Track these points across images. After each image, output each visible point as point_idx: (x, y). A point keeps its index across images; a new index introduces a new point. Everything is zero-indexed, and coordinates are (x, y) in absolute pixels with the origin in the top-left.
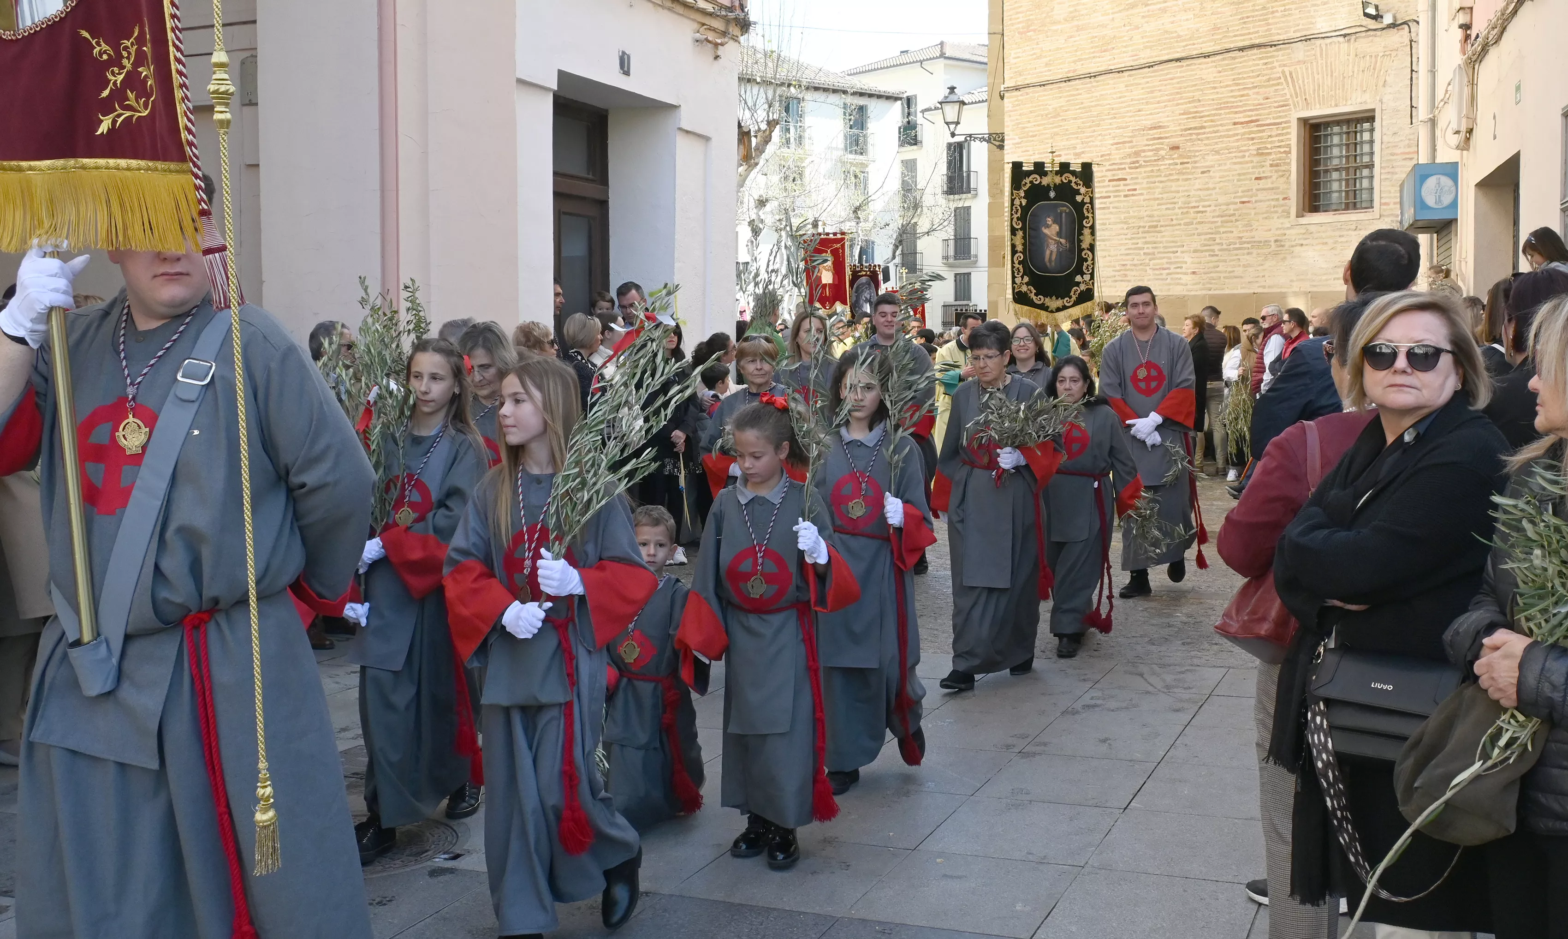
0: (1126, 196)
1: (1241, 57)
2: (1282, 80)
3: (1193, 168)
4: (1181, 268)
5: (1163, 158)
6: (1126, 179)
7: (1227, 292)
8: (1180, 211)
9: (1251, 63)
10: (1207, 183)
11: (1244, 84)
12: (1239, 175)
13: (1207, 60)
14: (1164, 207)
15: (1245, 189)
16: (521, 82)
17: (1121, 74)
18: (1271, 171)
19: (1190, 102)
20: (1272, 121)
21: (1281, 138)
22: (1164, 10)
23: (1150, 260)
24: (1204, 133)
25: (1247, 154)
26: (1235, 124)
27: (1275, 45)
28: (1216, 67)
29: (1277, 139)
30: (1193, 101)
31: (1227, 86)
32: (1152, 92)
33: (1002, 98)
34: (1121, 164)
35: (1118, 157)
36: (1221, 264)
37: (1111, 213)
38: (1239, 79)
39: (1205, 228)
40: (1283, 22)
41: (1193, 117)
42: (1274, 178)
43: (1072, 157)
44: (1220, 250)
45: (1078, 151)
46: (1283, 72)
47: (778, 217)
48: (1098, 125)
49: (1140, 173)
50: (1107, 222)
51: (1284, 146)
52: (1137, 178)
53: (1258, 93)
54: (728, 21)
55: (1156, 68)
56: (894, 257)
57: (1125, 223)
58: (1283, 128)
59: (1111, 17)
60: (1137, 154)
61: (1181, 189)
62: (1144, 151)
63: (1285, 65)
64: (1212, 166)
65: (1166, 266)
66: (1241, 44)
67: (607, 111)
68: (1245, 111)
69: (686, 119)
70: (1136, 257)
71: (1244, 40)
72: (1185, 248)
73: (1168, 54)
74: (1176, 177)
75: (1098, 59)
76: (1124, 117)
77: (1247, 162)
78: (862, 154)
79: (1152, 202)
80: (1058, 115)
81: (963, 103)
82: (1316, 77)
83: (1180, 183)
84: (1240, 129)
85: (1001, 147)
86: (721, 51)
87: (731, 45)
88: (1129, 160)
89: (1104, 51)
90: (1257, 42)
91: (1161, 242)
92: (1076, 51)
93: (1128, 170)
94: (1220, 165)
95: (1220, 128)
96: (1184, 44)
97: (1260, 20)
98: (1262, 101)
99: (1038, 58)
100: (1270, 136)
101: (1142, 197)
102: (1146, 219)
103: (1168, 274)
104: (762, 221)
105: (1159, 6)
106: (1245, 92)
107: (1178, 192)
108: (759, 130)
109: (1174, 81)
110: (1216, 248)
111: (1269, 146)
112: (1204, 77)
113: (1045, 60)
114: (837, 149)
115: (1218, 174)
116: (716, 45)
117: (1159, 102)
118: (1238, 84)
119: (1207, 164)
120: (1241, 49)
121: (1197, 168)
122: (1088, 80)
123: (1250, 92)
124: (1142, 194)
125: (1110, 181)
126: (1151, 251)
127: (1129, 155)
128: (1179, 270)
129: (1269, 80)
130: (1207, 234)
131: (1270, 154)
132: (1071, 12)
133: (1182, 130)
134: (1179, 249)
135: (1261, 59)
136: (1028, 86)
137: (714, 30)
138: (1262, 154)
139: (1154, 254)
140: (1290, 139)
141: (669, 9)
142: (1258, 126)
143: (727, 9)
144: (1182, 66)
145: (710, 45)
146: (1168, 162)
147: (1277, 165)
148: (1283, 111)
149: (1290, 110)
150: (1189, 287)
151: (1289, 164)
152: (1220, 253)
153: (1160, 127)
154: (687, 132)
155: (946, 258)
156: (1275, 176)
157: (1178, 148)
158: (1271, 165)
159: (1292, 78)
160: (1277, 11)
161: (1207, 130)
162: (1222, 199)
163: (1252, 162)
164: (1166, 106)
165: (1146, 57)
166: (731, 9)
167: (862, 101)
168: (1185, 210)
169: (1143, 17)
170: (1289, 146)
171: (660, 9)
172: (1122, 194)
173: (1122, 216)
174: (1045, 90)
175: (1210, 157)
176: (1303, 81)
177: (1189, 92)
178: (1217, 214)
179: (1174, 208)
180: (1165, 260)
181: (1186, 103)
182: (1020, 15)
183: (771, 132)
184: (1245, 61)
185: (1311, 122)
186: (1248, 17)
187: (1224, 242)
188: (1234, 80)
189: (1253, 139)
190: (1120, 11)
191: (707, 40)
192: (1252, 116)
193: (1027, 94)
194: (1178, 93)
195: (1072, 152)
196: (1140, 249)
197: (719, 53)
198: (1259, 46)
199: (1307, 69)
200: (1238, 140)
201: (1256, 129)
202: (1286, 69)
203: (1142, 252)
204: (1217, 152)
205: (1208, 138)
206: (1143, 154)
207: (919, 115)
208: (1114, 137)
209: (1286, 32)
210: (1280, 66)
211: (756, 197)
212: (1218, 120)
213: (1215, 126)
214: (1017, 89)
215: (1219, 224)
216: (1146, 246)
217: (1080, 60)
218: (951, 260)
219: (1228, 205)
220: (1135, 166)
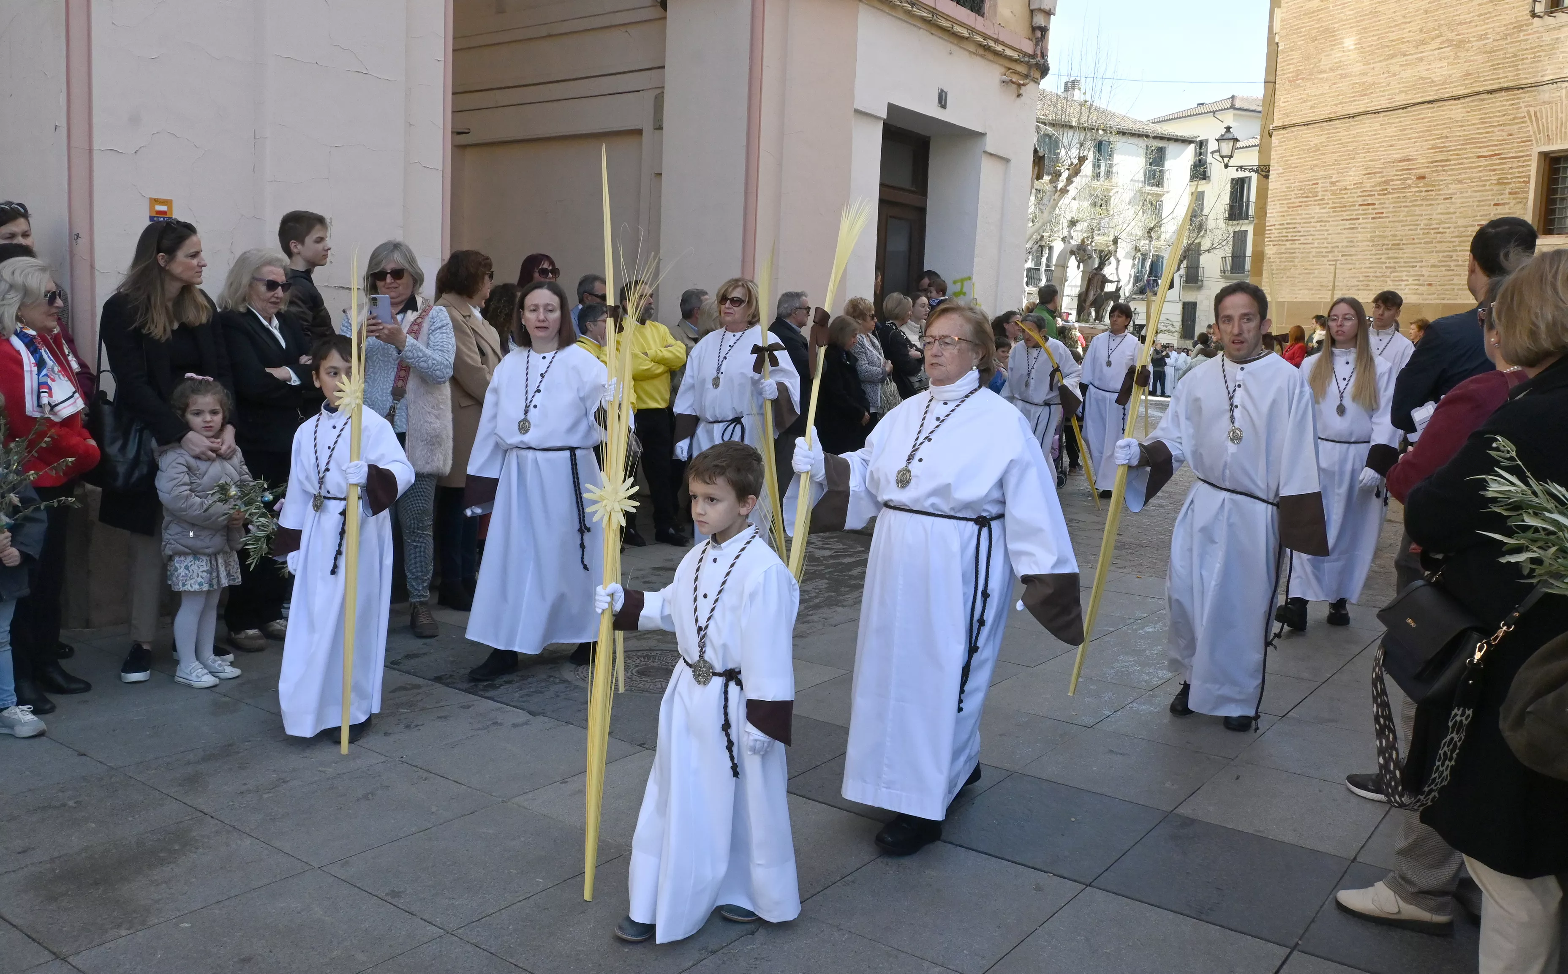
0: (1373, 218)
1: (1489, 99)
2: (1527, 119)
3: (1437, 195)
4: (1419, 280)
5: (1410, 186)
6: (1374, 204)
7: (1459, 301)
8: (1421, 232)
9: (1498, 104)
10: (1448, 208)
11: (1490, 122)
12: (1479, 201)
13: (1457, 102)
14: (1407, 228)
15: (1484, 213)
16: (857, 111)
17: (1377, 115)
18: (1509, 199)
19: (1438, 139)
20: (1514, 155)
21: (1521, 170)
22: (1421, 60)
23: (1391, 273)
24: (1449, 165)
25: (1488, 183)
26: (1479, 157)
27: (1522, 88)
28: (1465, 108)
29: (1517, 170)
30: (1441, 138)
31: (1474, 124)
32: (1404, 130)
33: (1271, 135)
34: (1371, 191)
35: (1369, 185)
36: (1455, 278)
37: (1359, 232)
38: (1485, 118)
39: (1443, 247)
40: (1533, 68)
41: (1441, 152)
42: (1512, 204)
43: (1328, 185)
44: (1456, 266)
45: (1333, 180)
46: (1528, 112)
47: (1085, 235)
48: (1354, 158)
49: (1388, 199)
50: (1355, 240)
51: (1524, 177)
52: (1384, 203)
53: (1502, 130)
54: (1029, 66)
55: (1409, 109)
56: (1179, 269)
57: (1372, 241)
58: (1525, 161)
59: (1372, 66)
60: (1386, 182)
61: (1424, 213)
62: (1393, 180)
63: (1530, 106)
64: (1455, 194)
65: (1404, 278)
66: (1490, 88)
67: (929, 138)
68: (1489, 146)
69: (990, 144)
70: (1379, 270)
71: (1493, 84)
72: (1424, 264)
73: (1422, 97)
74: (1419, 203)
75: (1357, 103)
76: (1377, 151)
77: (1487, 191)
78: (1157, 186)
79: (1397, 224)
80: (1319, 150)
81: (1236, 140)
82: (1560, 115)
83: (1424, 207)
84: (1483, 162)
85: (1267, 177)
86: (1023, 90)
87: (1031, 86)
88: (1378, 188)
89: (1365, 95)
90: (1506, 85)
91: (1402, 258)
92: (1338, 96)
93: (1377, 196)
94: (1461, 193)
95: (1465, 161)
96: (1437, 88)
97: (1509, 67)
98: (1506, 137)
99: (1304, 102)
100: (1511, 168)
101: (1388, 220)
102: (1390, 238)
103: (1406, 285)
104: (1072, 238)
105: (1416, 56)
106: (1490, 130)
107: (1421, 215)
108: (1072, 164)
109: (1426, 120)
110: (1452, 264)
111: (1509, 176)
112: (1453, 116)
113: (1309, 103)
114: (1138, 181)
115: (1459, 201)
116: (1019, 86)
117: (1409, 139)
118: (1486, 123)
119: (1450, 192)
120: (1490, 92)
121: (1440, 195)
122: (1347, 120)
123: (1496, 129)
124: (1388, 217)
125: (1360, 205)
126: (1392, 265)
127: (1379, 184)
128: (1417, 282)
129: (1514, 119)
130: (1445, 251)
131: (1510, 183)
132: (1336, 63)
133: (1429, 163)
134: (1418, 264)
135: (1507, 100)
136: (1294, 125)
137: (1018, 73)
138: (1503, 183)
139: (1394, 268)
140: (1530, 171)
141: (982, 56)
142: (1500, 159)
143: (1030, 56)
144: (1433, 108)
145: (1014, 86)
146: (1414, 190)
147: (1516, 193)
148: (1525, 146)
149: (1532, 145)
150: (1425, 296)
151: (1527, 192)
152: (1455, 268)
153: (1409, 160)
154: (991, 154)
155: (1224, 272)
156: (1513, 202)
157: (1423, 178)
158: (1510, 193)
159: (1536, 117)
160: (1527, 58)
161: (1452, 162)
162: (1461, 222)
163: (1492, 190)
164: (1415, 142)
165: (1401, 99)
166: (1033, 56)
167: (1160, 144)
168: (1426, 231)
169: (1401, 65)
170: (1529, 177)
171: (974, 56)
172: (1371, 216)
173: (1369, 236)
174: (1308, 129)
175: (1451, 186)
176: (1547, 119)
177: (1438, 129)
178: (1456, 234)
179: (1416, 229)
180: (1405, 273)
181: (1434, 139)
182: (1291, 66)
183: (1081, 166)
184: (1493, 102)
185: (1552, 155)
186: (1498, 64)
187: (1460, 259)
188: (1481, 119)
189: (1494, 170)
190: (1380, 61)
191: (1011, 81)
192: (1495, 150)
193: (1293, 132)
194: (1428, 131)
195: (1328, 180)
196: (1382, 263)
197: (1021, 92)
198: (1507, 89)
199: (1551, 109)
200: (1480, 171)
201: (1498, 161)
202: (1532, 110)
203: (1384, 266)
204: (1460, 182)
205: (1452, 170)
206: (1391, 183)
207: (1209, 155)
208: (1366, 169)
209: (1534, 77)
210: (1526, 106)
211: (1069, 218)
212: (1464, 154)
213: (1458, 159)
214: (1284, 128)
215: (1457, 243)
216: (1388, 261)
217: (1341, 103)
218: (1228, 274)
219: (1466, 227)
220: (1384, 192)
